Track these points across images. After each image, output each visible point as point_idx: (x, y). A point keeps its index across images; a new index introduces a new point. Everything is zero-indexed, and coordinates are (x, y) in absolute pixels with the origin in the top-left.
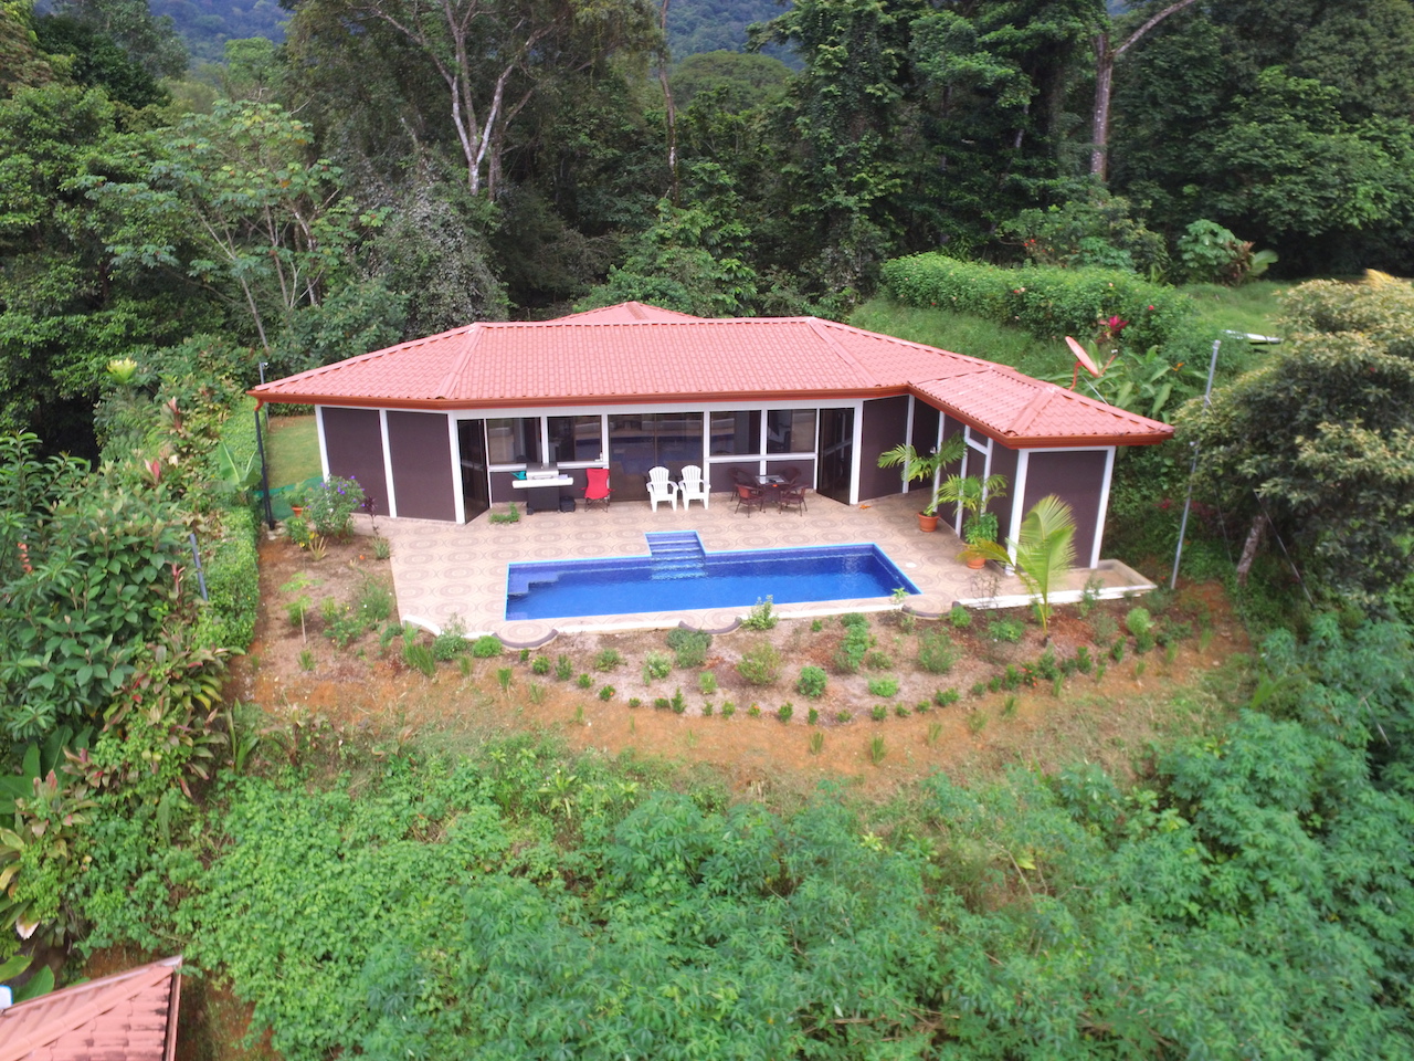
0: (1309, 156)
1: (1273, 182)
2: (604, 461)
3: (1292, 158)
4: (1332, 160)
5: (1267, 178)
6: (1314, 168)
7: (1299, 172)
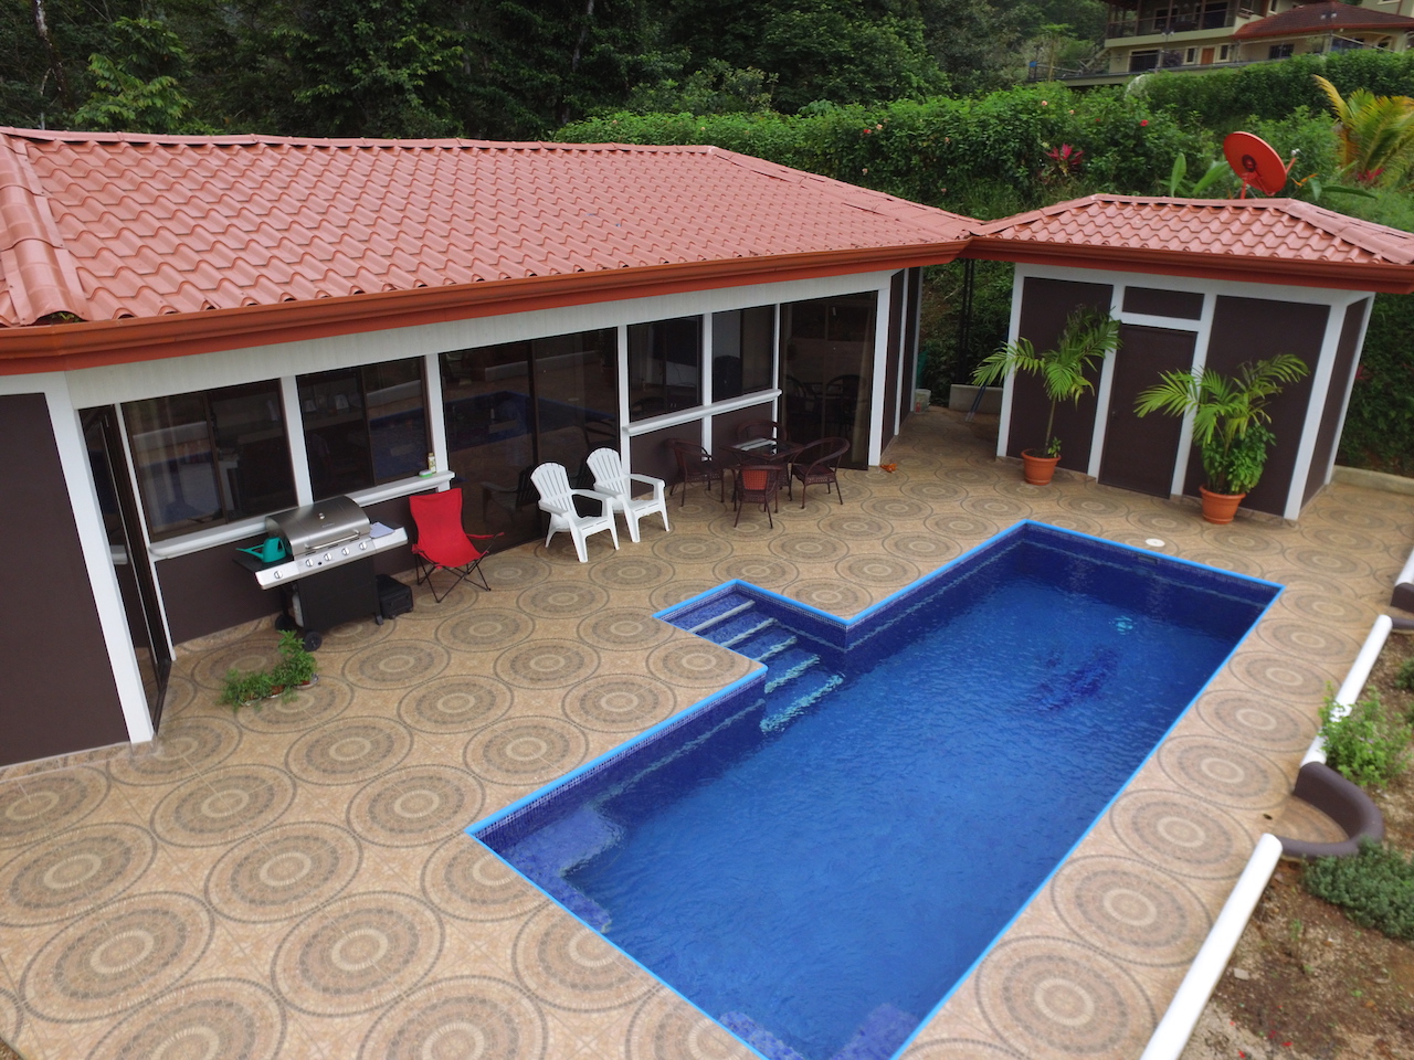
0: (856, 47)
1: (830, 73)
2: (439, 473)
3: (844, 47)
4: (880, 51)
5: (823, 68)
6: (867, 58)
7: (851, 61)
